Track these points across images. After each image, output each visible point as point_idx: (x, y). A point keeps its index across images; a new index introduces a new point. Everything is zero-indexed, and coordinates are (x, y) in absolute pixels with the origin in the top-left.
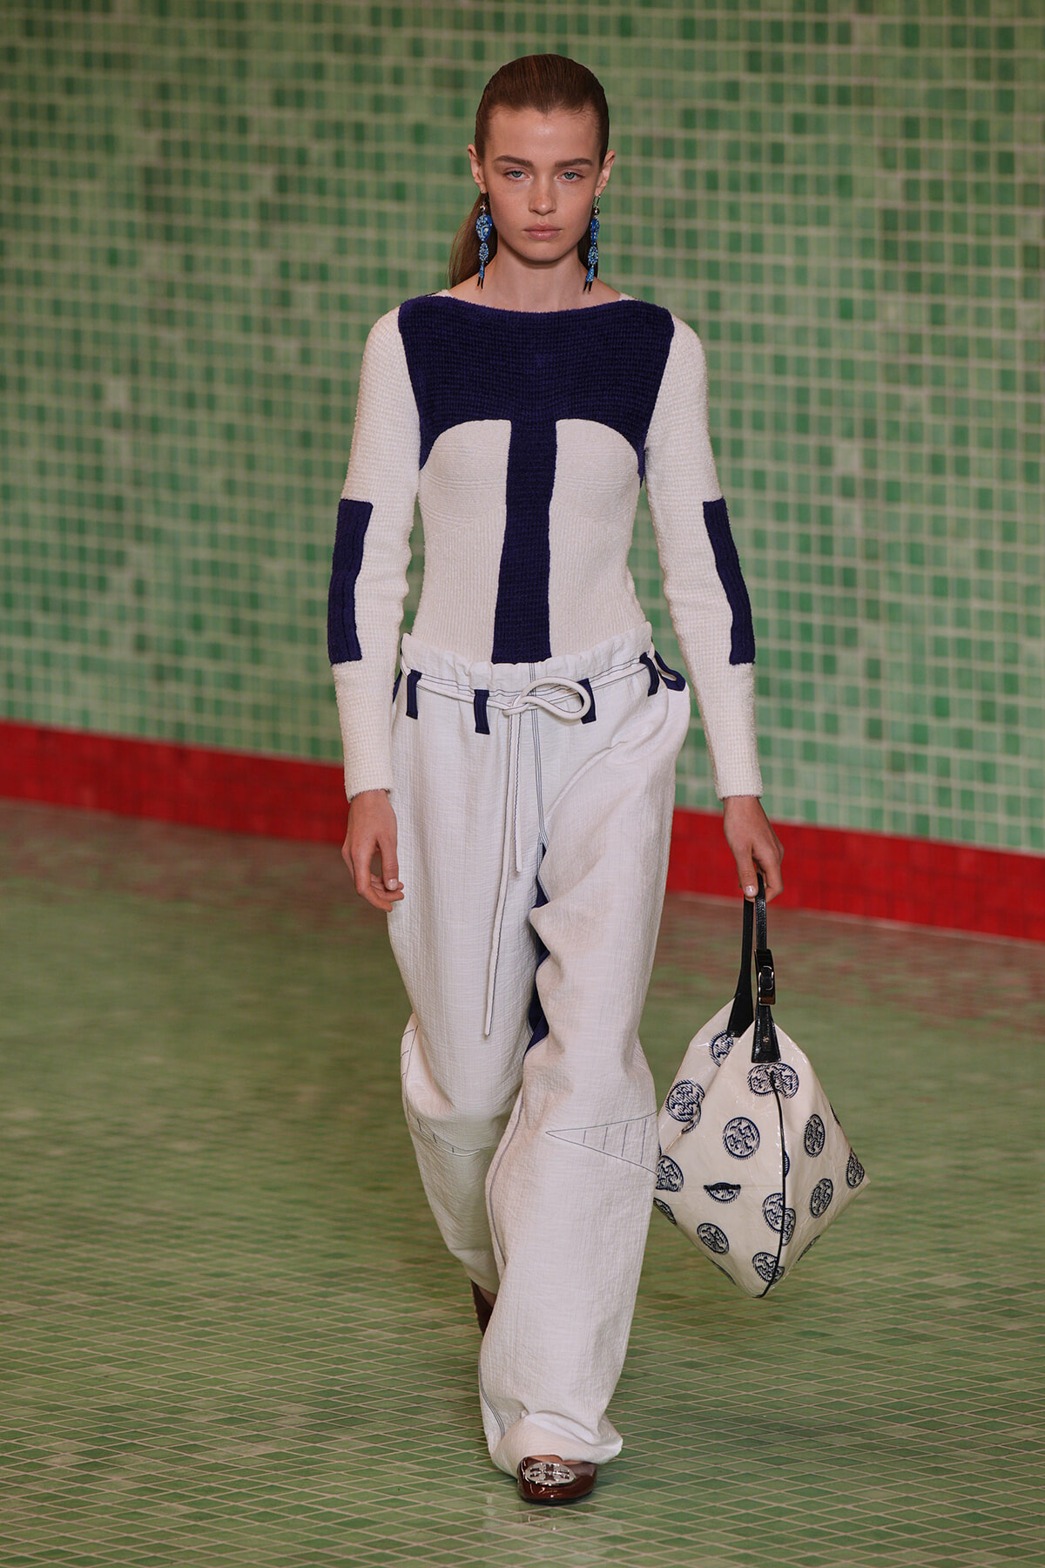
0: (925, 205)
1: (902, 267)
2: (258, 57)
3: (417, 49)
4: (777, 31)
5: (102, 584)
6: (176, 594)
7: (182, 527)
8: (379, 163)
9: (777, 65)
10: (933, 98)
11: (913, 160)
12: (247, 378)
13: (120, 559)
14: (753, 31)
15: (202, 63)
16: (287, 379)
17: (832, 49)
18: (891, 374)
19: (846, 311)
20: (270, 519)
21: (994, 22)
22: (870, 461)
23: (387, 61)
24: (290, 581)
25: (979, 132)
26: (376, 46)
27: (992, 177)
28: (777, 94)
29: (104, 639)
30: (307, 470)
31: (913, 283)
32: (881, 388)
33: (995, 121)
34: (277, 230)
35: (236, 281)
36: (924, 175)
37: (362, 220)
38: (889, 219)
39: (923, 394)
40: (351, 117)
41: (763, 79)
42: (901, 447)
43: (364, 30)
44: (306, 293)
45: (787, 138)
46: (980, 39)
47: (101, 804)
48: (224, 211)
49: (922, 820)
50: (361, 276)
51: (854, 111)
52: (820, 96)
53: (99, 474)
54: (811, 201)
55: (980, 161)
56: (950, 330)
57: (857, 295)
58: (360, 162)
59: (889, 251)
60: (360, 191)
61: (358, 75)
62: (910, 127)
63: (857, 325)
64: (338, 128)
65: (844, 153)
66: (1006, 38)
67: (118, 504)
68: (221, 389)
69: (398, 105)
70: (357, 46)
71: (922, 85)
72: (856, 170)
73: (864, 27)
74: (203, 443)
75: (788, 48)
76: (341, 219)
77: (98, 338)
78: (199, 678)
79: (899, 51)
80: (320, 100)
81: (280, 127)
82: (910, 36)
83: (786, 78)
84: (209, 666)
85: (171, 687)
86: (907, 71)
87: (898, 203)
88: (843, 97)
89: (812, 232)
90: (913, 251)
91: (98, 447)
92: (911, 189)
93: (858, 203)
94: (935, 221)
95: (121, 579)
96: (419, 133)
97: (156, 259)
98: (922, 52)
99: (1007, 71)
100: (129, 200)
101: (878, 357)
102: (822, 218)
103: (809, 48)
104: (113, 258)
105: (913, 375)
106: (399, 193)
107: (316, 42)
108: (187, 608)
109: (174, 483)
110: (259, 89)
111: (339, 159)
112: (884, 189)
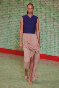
0: (46, 18)
1: (45, 22)
2: (8, 9)
9: (38, 10)
10: (47, 12)
11: (45, 16)
14: (36, 8)
17: (41, 9)
18: (44, 28)
19: (41, 24)
22: (43, 33)
28: (38, 12)
31: (45, 23)
33: (50, 14)
34: (9, 19)
36: (46, 17)
38: (44, 19)
45: (38, 14)
46: (49, 9)
51: (42, 13)
52: (40, 12)
55: (49, 16)
56: (47, 26)
62: (45, 14)
65: (42, 15)
66: (51, 9)
68: (49, 32)
71: (46, 12)
72: (42, 16)
73: (43, 8)
77: (40, 29)
79: (45, 10)
82: (45, 9)
84: (5, 44)
86: (45, 11)
87: (45, 18)
88: (42, 12)
90: (45, 21)
92: (45, 17)
93: (42, 18)
95: (42, 44)
98: (46, 10)
101: (43, 27)
112: (44, 17)
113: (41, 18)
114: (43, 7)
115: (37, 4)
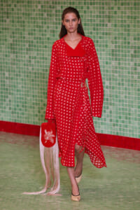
0: (118, 49)
1: (114, 57)
2: (26, 28)
3: (48, 27)
4: (97, 25)
5: (5, 100)
6: (15, 102)
7: (16, 93)
8: (43, 43)
9: (97, 30)
10: (118, 34)
12: (25, 72)
13: (7, 97)
14: (94, 25)
15: (19, 29)
16: (30, 73)
17: (105, 28)
18: (113, 72)
19: (107, 63)
20: (28, 91)
21: (127, 24)
22: (110, 84)
23: (44, 29)
24: (31, 100)
25: (125, 39)
26: (43, 27)
27: (127, 45)
28: (97, 34)
29: (5, 108)
30: (33, 85)
31: (116, 59)
32: (112, 74)
33: (127, 37)
34: (29, 52)
35: (23, 59)
37: (40, 50)
38: (113, 51)
39: (117, 75)
40: (39, 36)
41: (95, 31)
42: (114, 82)
43: (41, 25)
44: (33, 61)
45: (99, 39)
46: (125, 26)
47: (5, 131)
48: (22, 49)
49: (117, 133)
50: (41, 58)
51: (108, 36)
52: (103, 34)
53: (4, 85)
54: (102, 48)
55: (125, 43)
57: (108, 61)
58: (40, 43)
59: (113, 55)
60: (40, 47)
61: (40, 31)
62: (116, 38)
63: (108, 65)
64: (37, 38)
65: (106, 42)
66: (129, 26)
67: (7, 89)
68: (21, 74)
69: (45, 35)
70: (40, 27)
71: (117, 32)
72: (108, 44)
73: (109, 24)
74: (19, 81)
75: (99, 27)
76: (38, 50)
77: (4, 67)
78: (18, 113)
79: (114, 28)
80: (35, 34)
81: (29, 38)
82: (115, 26)
83: (99, 31)
84: (19, 112)
85: (14, 115)
86: (115, 30)
87: (114, 48)
88: (106, 34)
89: (102, 52)
91: (4, 82)
92: (116, 46)
93: (108, 48)
94: (119, 51)
95: (7, 100)
96: (48, 39)
97: (12, 56)
98: (117, 28)
99: (129, 30)
100: (8, 48)
101: (111, 69)
102: (104, 50)
103: (102, 27)
104: (6, 56)
105: (116, 72)
106: (46, 47)
107: (34, 26)
108: (16, 104)
109: (15, 87)
110: (26, 33)
111: (37, 42)
112: (112, 46)
113: (105, 48)
114: (109, 21)
115: (96, 14)
